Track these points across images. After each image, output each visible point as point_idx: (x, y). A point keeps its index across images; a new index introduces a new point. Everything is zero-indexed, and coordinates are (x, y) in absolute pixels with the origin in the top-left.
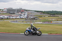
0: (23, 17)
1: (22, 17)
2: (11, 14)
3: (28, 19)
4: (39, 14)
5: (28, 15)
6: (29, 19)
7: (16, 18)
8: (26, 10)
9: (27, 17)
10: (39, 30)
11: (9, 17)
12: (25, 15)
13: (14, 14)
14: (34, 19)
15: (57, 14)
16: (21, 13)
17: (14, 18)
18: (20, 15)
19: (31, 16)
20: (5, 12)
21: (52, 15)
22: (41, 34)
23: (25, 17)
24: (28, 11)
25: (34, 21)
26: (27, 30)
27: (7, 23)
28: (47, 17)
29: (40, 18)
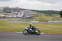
0: (20, 16)
1: (18, 16)
2: (8, 13)
3: (24, 18)
4: (35, 13)
5: (24, 14)
6: (26, 18)
7: (12, 17)
8: (23, 9)
9: (23, 16)
10: (37, 29)
11: (5, 16)
12: (22, 14)
13: (10, 12)
14: (31, 19)
15: (53, 14)
16: (18, 12)
17: (10, 17)
18: (16, 14)
19: (28, 15)
20: (2, 11)
21: (48, 14)
22: (40, 34)
23: (22, 16)
24: (25, 10)
25: (31, 20)
26: (26, 29)
27: (3, 22)
28: (43, 16)
29: (36, 17)
